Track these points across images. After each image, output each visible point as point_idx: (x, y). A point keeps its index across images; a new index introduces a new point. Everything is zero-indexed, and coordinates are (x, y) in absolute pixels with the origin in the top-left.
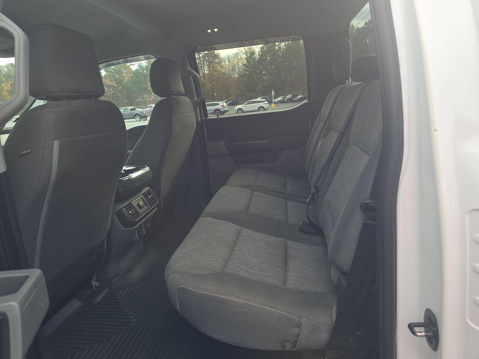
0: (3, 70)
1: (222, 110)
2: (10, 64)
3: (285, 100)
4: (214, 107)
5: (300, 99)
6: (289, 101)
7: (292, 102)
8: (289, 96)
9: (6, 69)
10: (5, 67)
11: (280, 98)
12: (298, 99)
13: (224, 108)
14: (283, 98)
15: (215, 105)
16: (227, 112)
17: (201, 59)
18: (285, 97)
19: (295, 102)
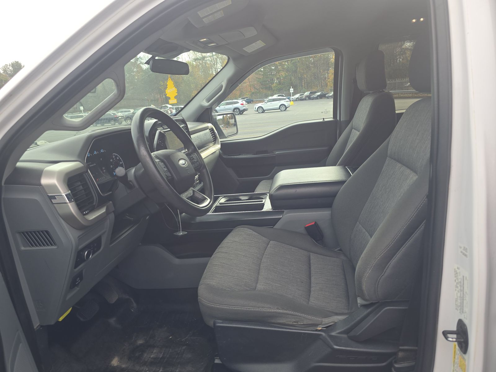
0: (8, 69)
1: (241, 109)
2: (15, 62)
3: (303, 97)
4: (232, 106)
5: (318, 96)
6: (307, 98)
7: (310, 99)
8: (307, 93)
9: (11, 68)
10: (10, 65)
11: (297, 96)
12: (316, 96)
13: (244, 107)
14: (300, 95)
15: (234, 104)
16: (246, 111)
17: (214, 56)
18: (303, 95)
19: (313, 99)
